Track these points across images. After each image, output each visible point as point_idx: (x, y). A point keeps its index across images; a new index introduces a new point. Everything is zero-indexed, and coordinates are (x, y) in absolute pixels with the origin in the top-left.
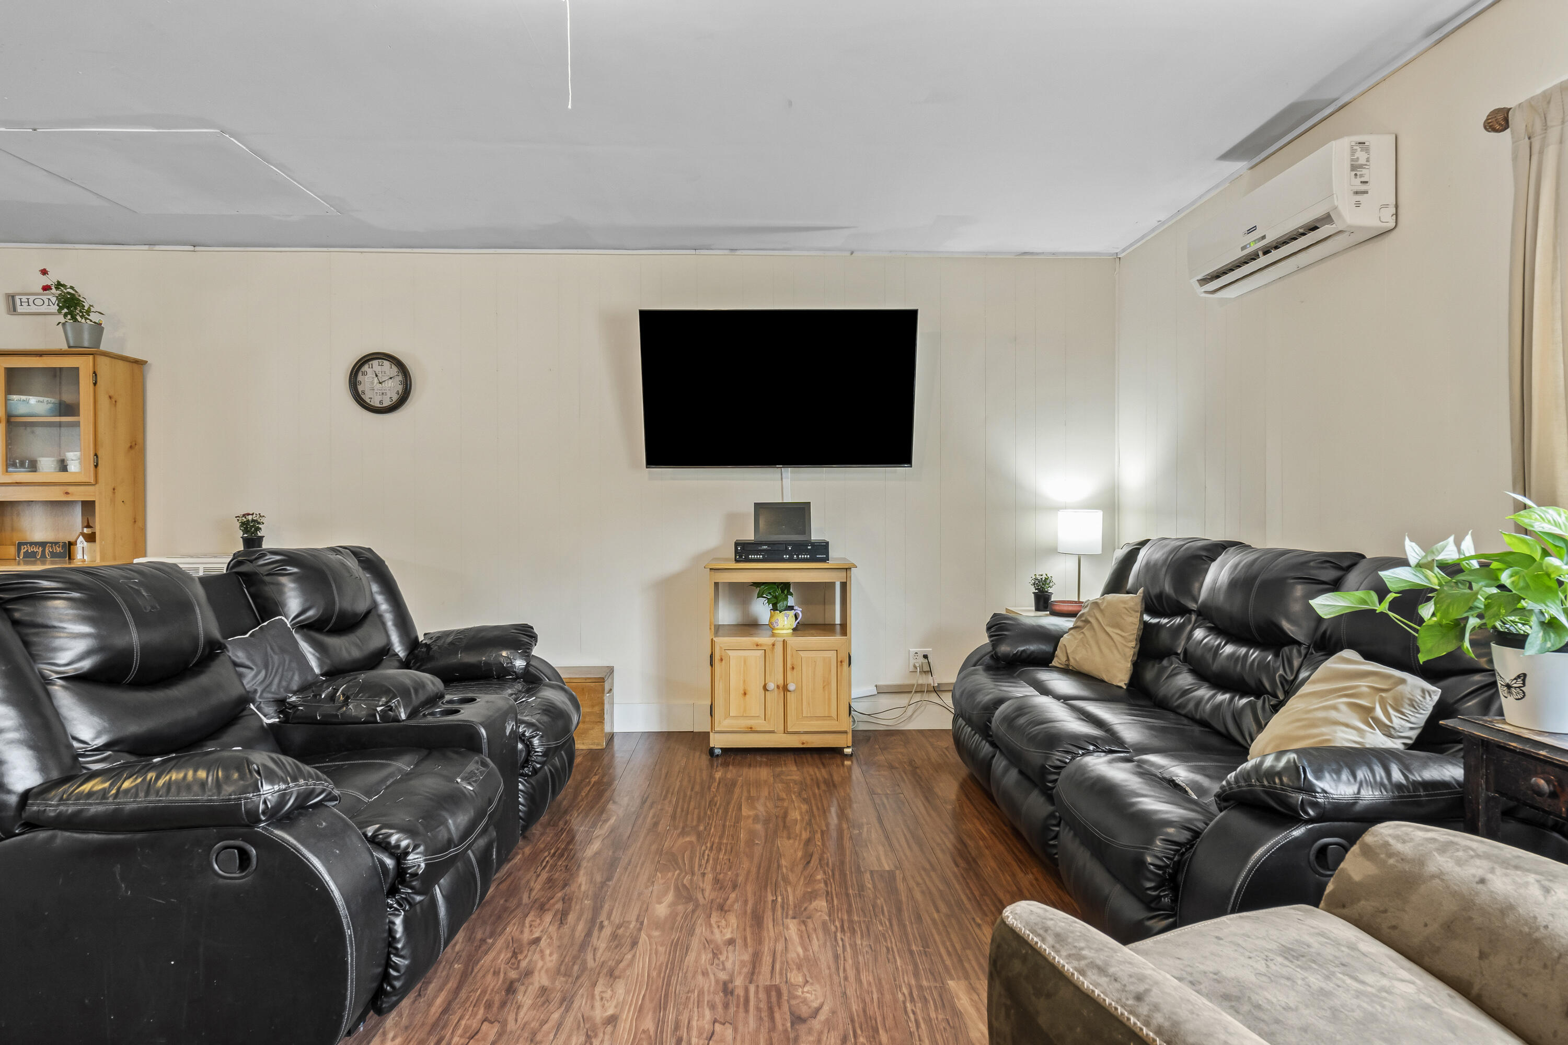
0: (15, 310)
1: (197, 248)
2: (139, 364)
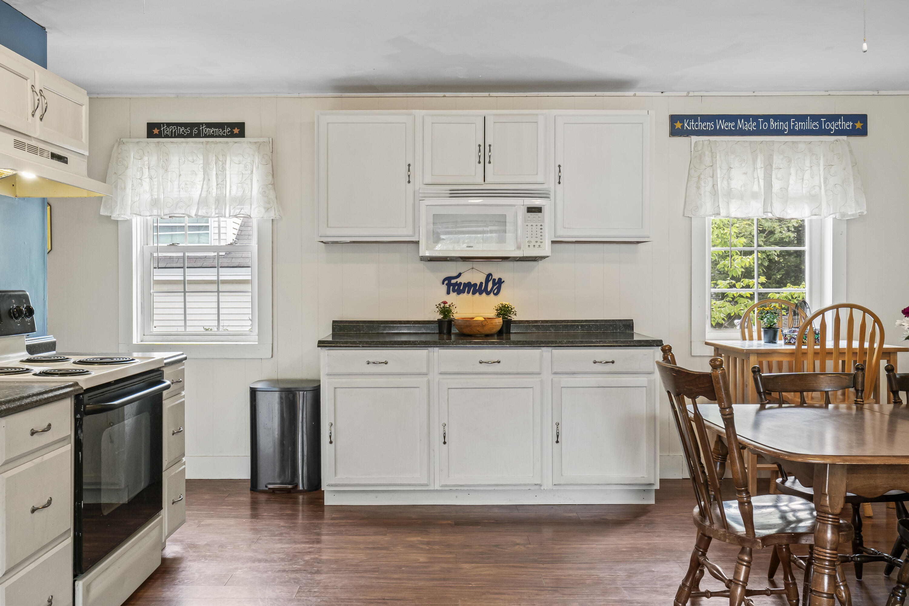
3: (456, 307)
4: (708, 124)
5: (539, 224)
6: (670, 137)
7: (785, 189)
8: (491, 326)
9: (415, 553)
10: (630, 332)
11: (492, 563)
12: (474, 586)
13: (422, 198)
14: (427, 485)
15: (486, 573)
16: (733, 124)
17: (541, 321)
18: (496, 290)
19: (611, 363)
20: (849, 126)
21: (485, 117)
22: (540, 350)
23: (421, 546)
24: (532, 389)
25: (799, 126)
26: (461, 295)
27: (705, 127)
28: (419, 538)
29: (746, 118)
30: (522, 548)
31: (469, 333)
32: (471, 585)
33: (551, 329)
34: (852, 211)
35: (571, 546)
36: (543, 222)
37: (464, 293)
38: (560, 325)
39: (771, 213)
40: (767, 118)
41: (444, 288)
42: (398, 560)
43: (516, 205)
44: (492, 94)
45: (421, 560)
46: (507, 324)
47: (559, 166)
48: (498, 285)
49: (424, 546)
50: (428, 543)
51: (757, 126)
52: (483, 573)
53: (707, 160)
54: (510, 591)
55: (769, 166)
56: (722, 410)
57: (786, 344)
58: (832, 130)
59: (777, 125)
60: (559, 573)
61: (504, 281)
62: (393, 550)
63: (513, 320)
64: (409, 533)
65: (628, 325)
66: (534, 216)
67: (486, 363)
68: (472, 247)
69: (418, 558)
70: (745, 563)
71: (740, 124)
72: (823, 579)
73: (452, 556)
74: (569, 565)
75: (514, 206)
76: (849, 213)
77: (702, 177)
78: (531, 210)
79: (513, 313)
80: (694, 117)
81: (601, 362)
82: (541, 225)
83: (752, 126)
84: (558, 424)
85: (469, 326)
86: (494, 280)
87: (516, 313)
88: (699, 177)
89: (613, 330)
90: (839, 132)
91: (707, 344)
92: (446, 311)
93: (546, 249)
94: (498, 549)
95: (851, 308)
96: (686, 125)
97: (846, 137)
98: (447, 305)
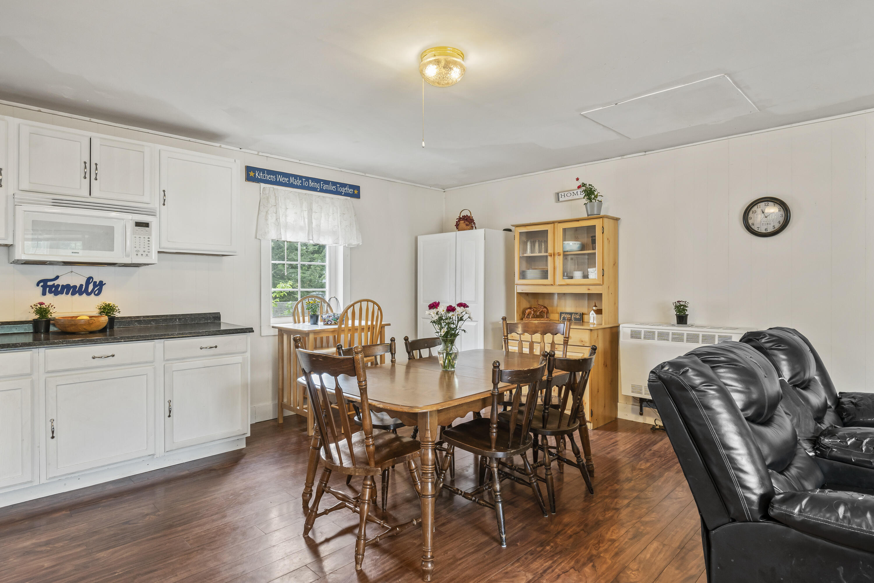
0: (559, 200)
1: (647, 153)
2: (617, 220)
3: (54, 308)
4: (271, 176)
5: (147, 237)
6: (246, 181)
7: (319, 226)
8: (98, 324)
9: (35, 559)
10: (218, 322)
11: (130, 542)
12: (120, 573)
13: (19, 203)
14: (31, 482)
15: (127, 554)
16: (287, 179)
17: (143, 316)
18: (98, 291)
19: (215, 348)
20: (351, 192)
21: (90, 138)
22: (153, 343)
23: (39, 549)
24: (146, 376)
25: (325, 187)
26: (60, 296)
27: (270, 178)
28: (34, 541)
29: (296, 177)
30: (153, 517)
31: (73, 331)
32: (117, 574)
33: (152, 323)
34: (355, 242)
35: (197, 502)
36: (151, 235)
37: (62, 293)
38: (160, 319)
39: (313, 240)
40: (307, 179)
41: (40, 289)
42: (15, 575)
43: (125, 219)
44: (93, 120)
45: (46, 565)
46: (112, 320)
47: (164, 191)
48: (99, 287)
49: (43, 548)
50: (47, 543)
51: (302, 183)
52: (124, 556)
53: (272, 201)
54: (160, 565)
55: (310, 210)
56: (359, 382)
57: (325, 324)
58: (343, 193)
59: (313, 184)
60: (197, 531)
61: (105, 284)
62: (5, 565)
63: (116, 316)
64: (19, 538)
65: (216, 317)
66: (142, 230)
67: (99, 358)
68: (78, 253)
69: (42, 564)
70: (368, 487)
71: (292, 180)
72: (428, 486)
73: (83, 548)
74: (204, 520)
75: (123, 219)
76: (353, 244)
77: (269, 212)
78: (138, 224)
79: (117, 311)
80: (263, 171)
81: (206, 348)
82: (149, 238)
83: (298, 182)
84: (170, 401)
85: (75, 325)
86: (95, 282)
87: (119, 311)
88: (267, 212)
89: (204, 321)
90: (346, 195)
91: (273, 327)
92: (42, 311)
93: (154, 258)
94: (130, 526)
95: (368, 302)
96: (257, 174)
97: (350, 198)
98: (44, 306)
